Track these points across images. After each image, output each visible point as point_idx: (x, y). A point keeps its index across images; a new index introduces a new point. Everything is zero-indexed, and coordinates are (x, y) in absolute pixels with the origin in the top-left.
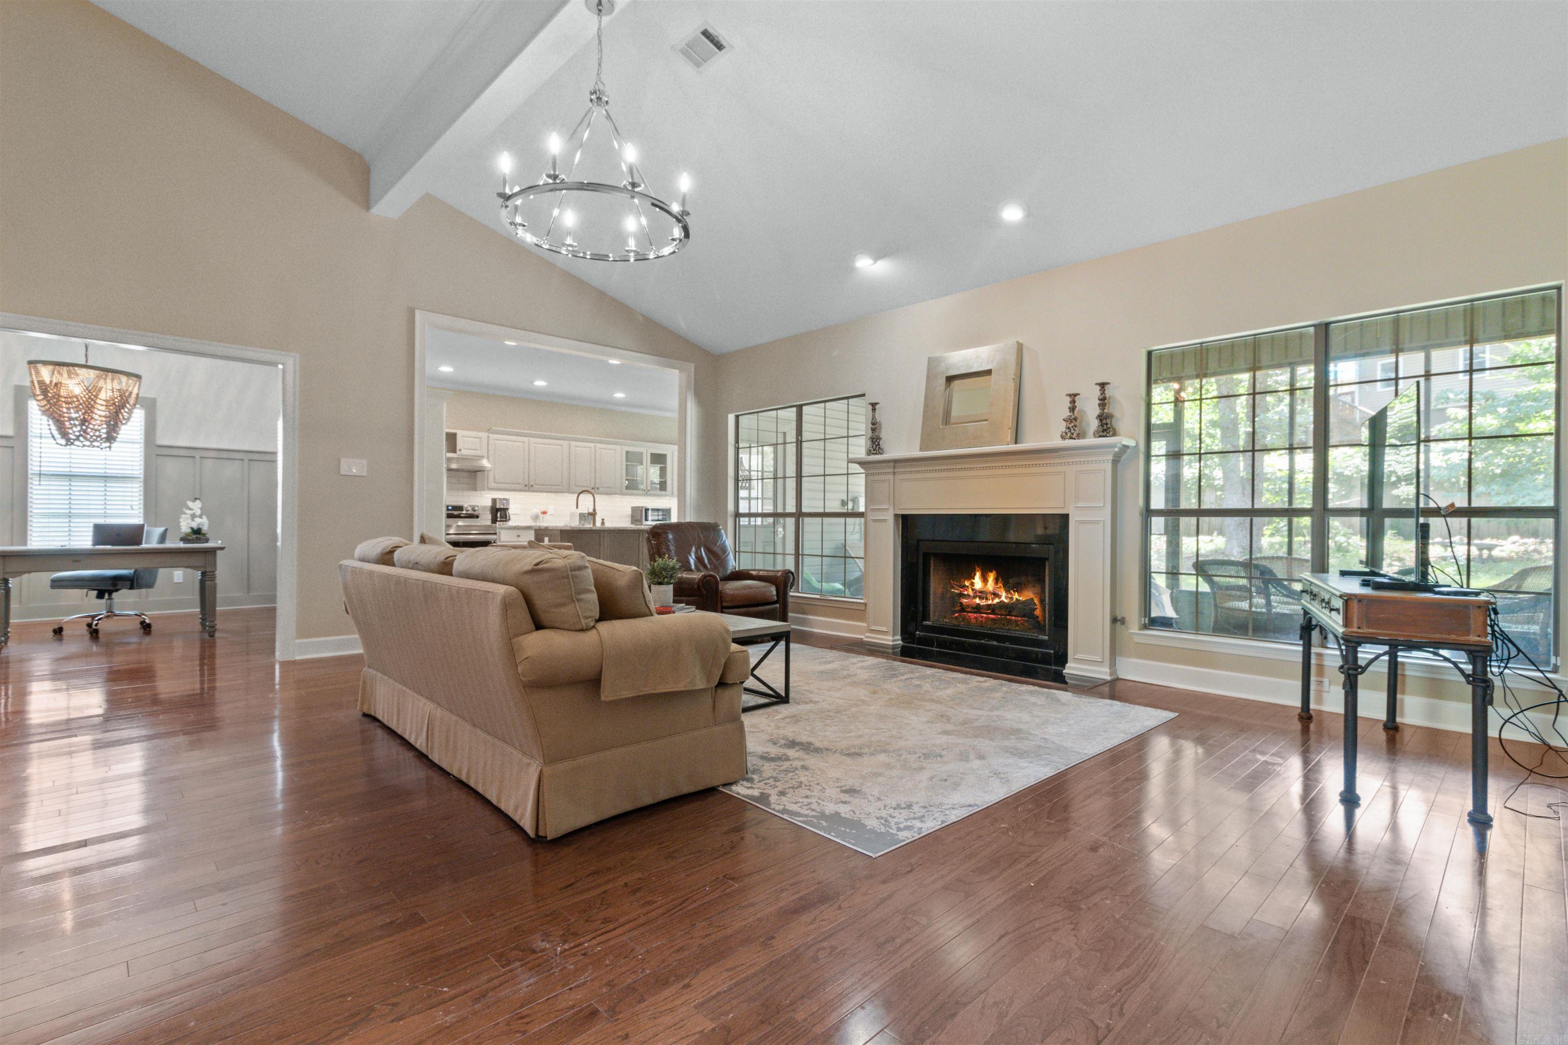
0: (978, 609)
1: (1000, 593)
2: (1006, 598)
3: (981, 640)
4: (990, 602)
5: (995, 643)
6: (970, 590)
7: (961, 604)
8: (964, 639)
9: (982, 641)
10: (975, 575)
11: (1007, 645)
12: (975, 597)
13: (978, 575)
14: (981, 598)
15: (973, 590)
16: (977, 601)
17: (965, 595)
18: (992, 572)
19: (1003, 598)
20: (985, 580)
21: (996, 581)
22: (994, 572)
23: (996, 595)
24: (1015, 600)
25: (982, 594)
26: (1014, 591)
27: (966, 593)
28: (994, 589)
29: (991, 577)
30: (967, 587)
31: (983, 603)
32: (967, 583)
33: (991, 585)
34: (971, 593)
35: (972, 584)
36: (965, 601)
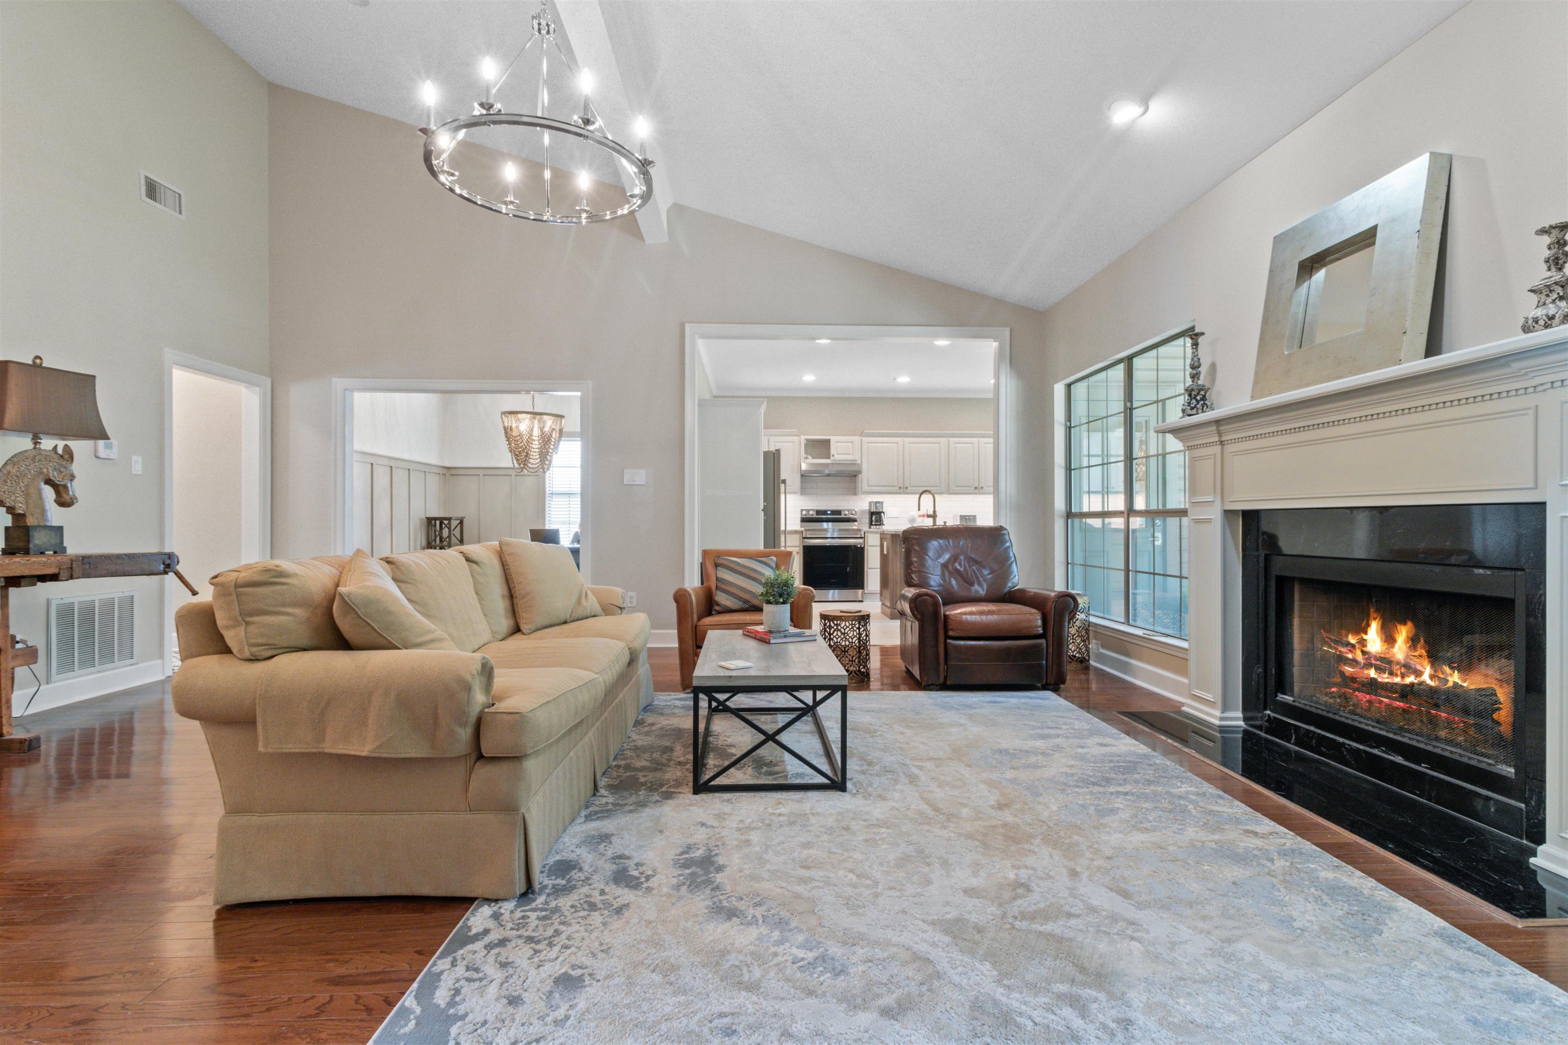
0: (1372, 686)
1: (1419, 667)
2: (1432, 677)
3: (1373, 747)
4: (1397, 680)
5: (1399, 759)
6: (1358, 652)
7: (1342, 674)
8: (1341, 740)
9: (1376, 751)
10: (1368, 625)
11: (1423, 768)
12: (1368, 665)
13: (1374, 627)
14: (1379, 669)
15: (1363, 652)
16: (1372, 673)
17: (1347, 659)
18: (1405, 624)
19: (1426, 677)
20: (1389, 639)
21: (1413, 642)
22: (1410, 624)
23: (1408, 668)
24: (1450, 684)
25: (1385, 663)
26: (1452, 668)
27: (1350, 656)
28: (1407, 656)
29: (1403, 633)
30: (1353, 646)
31: (1384, 678)
32: (1352, 639)
33: (1400, 650)
34: (1359, 657)
35: (1363, 643)
36: (1348, 670)
